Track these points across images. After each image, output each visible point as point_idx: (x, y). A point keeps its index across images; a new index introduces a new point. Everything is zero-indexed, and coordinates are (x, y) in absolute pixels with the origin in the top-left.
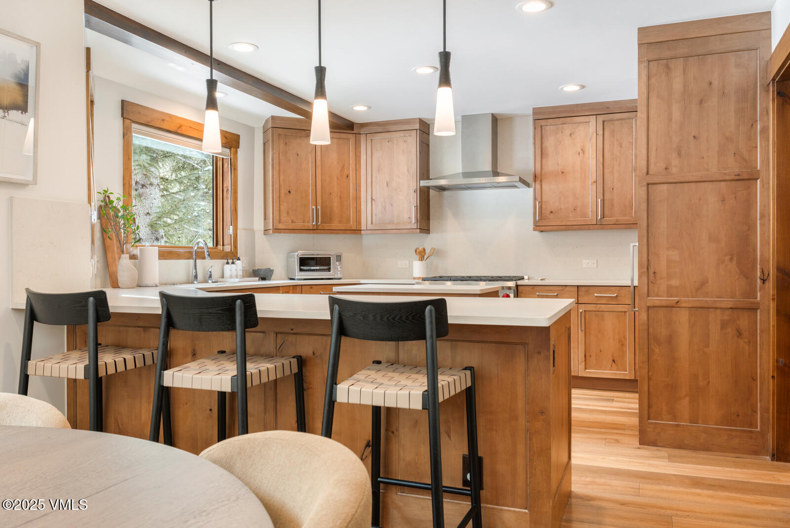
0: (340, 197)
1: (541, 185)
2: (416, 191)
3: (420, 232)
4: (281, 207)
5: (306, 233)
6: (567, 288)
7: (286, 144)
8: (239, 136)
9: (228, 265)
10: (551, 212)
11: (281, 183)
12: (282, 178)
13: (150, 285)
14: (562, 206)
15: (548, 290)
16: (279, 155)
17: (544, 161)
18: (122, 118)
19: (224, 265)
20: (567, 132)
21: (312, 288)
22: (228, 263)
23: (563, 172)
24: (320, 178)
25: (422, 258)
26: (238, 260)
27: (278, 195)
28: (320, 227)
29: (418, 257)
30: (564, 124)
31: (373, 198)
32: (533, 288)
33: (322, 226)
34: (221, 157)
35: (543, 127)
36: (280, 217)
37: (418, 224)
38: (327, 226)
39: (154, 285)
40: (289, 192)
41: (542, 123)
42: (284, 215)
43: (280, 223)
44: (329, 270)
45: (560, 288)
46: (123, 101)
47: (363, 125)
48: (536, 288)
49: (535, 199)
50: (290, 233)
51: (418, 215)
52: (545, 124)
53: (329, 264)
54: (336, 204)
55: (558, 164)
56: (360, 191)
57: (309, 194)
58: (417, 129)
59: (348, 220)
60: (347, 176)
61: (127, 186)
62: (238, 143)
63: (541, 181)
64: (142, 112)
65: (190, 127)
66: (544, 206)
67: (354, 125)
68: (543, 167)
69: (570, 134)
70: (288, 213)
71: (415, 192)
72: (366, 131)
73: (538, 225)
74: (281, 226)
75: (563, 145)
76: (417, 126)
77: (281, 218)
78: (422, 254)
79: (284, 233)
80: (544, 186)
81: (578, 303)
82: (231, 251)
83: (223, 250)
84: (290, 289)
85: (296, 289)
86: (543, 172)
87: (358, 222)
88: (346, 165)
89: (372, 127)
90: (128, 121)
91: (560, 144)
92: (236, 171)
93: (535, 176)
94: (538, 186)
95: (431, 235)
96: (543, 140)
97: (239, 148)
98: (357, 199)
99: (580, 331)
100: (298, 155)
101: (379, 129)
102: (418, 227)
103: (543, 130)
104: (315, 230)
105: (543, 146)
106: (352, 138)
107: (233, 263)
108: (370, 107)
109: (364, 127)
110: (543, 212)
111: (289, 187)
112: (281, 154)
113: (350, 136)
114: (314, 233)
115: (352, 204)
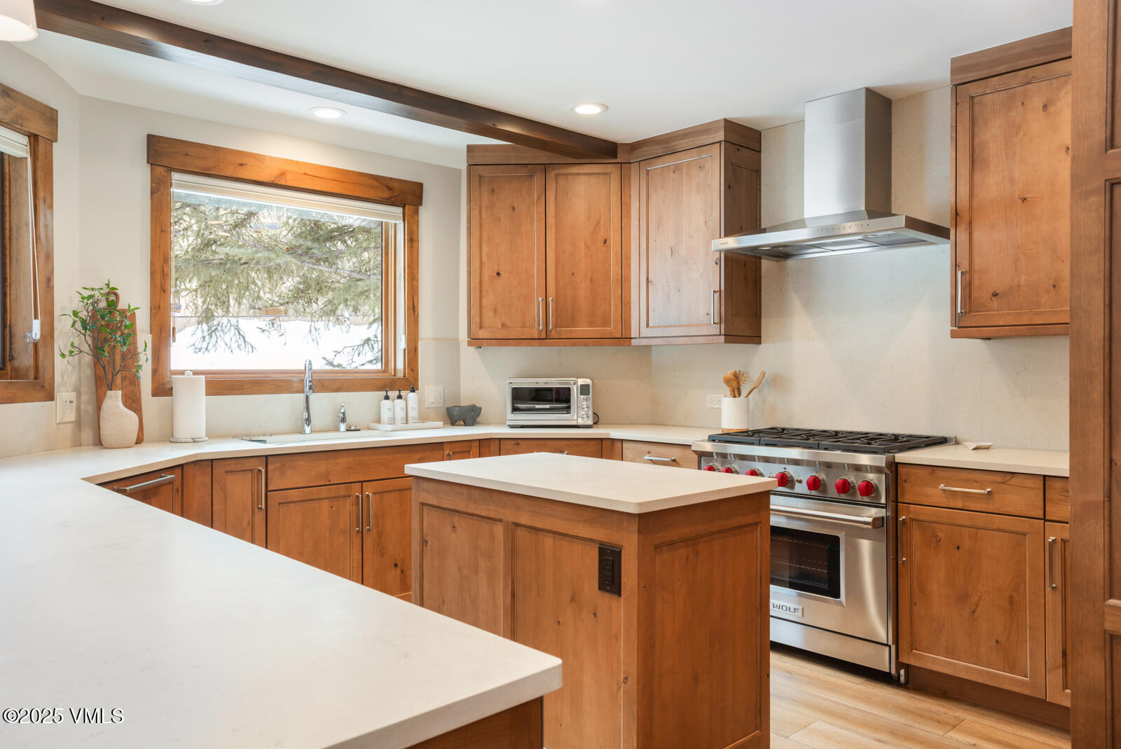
0: (591, 281)
1: (971, 234)
2: (718, 261)
3: (726, 341)
4: (484, 300)
5: (528, 345)
6: (1015, 481)
7: (493, 191)
8: (420, 186)
9: (387, 401)
10: (995, 295)
11: (484, 260)
12: (485, 249)
13: (183, 440)
14: (1023, 280)
15: (967, 480)
16: (480, 211)
17: (977, 177)
18: (149, 165)
19: (380, 401)
20: (1037, 102)
21: (518, 444)
22: (387, 398)
23: (1024, 200)
24: (553, 247)
25: (736, 392)
26: (411, 391)
27: (477, 280)
28: (553, 333)
29: (728, 390)
30: (1029, 83)
31: (650, 279)
32: (932, 473)
33: (556, 332)
34: (394, 222)
35: (976, 100)
36: (481, 318)
37: (723, 326)
38: (565, 332)
39: (191, 440)
40: (498, 274)
41: (973, 89)
42: (488, 315)
43: (481, 327)
44: (568, 409)
45: (998, 478)
46: (151, 138)
47: (634, 147)
48: (940, 473)
49: (956, 265)
50: (499, 345)
51: (723, 308)
52: (980, 91)
53: (568, 400)
54: (583, 291)
55: (1012, 180)
56: (629, 266)
57: (533, 276)
58: (720, 142)
59: (606, 322)
60: (605, 242)
61: (158, 276)
62: (420, 197)
63: (970, 223)
64: (189, 153)
65: (306, 174)
66: (976, 282)
67: (618, 147)
68: (976, 192)
69: (1045, 106)
70: (495, 310)
71: (717, 264)
72: (638, 157)
73: (961, 325)
74: (483, 334)
75: (1025, 134)
76: (720, 136)
77: (484, 319)
78: (735, 385)
79: (489, 345)
80: (977, 235)
81: (1045, 519)
82: (405, 376)
83: (395, 375)
84: (471, 447)
85: (489, 446)
86: (975, 204)
87: (625, 322)
88: (602, 222)
89: (648, 148)
90: (160, 170)
91: (1017, 133)
92: (415, 244)
93: (957, 214)
94: (963, 236)
95: (763, 347)
96: (976, 129)
97: (421, 205)
98: (624, 281)
99: (1048, 589)
100: (514, 208)
101: (658, 150)
102: (723, 332)
103: (977, 108)
104: (545, 338)
105: (976, 141)
106: (613, 170)
107: (400, 397)
108: (607, 108)
109: (636, 149)
110: (975, 294)
111: (498, 266)
112: (484, 210)
113: (610, 168)
114: (541, 345)
115: (615, 292)
